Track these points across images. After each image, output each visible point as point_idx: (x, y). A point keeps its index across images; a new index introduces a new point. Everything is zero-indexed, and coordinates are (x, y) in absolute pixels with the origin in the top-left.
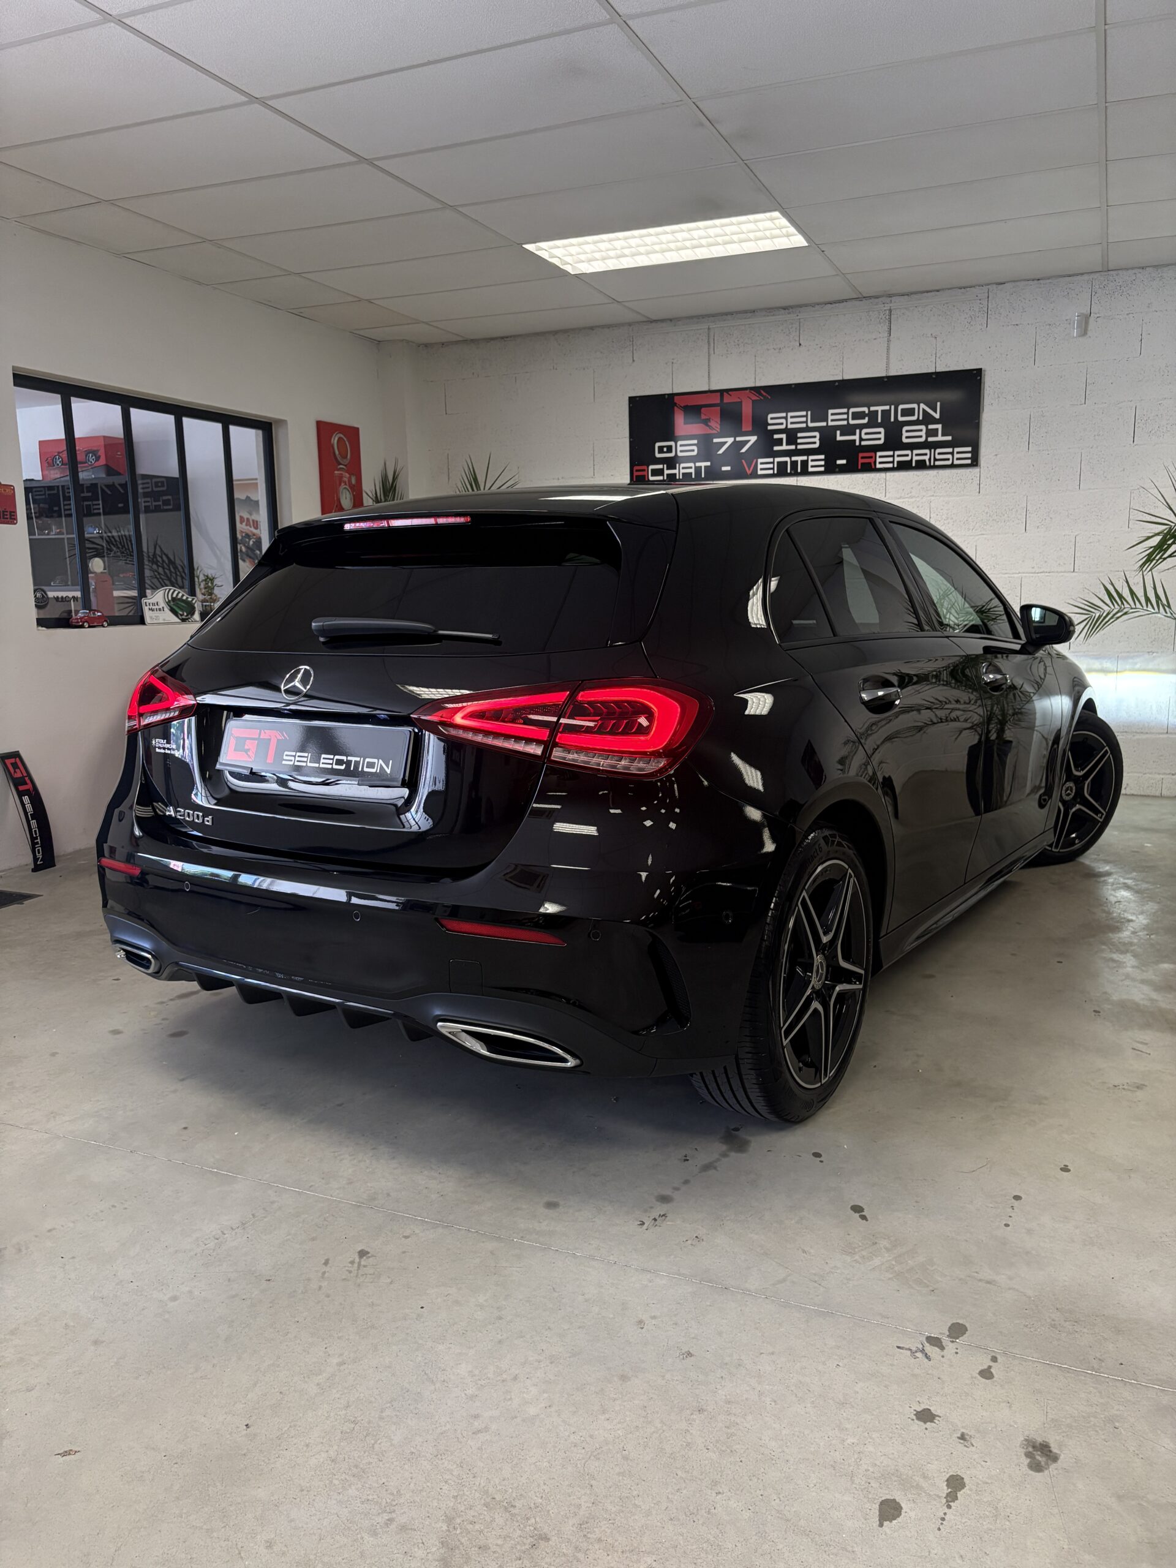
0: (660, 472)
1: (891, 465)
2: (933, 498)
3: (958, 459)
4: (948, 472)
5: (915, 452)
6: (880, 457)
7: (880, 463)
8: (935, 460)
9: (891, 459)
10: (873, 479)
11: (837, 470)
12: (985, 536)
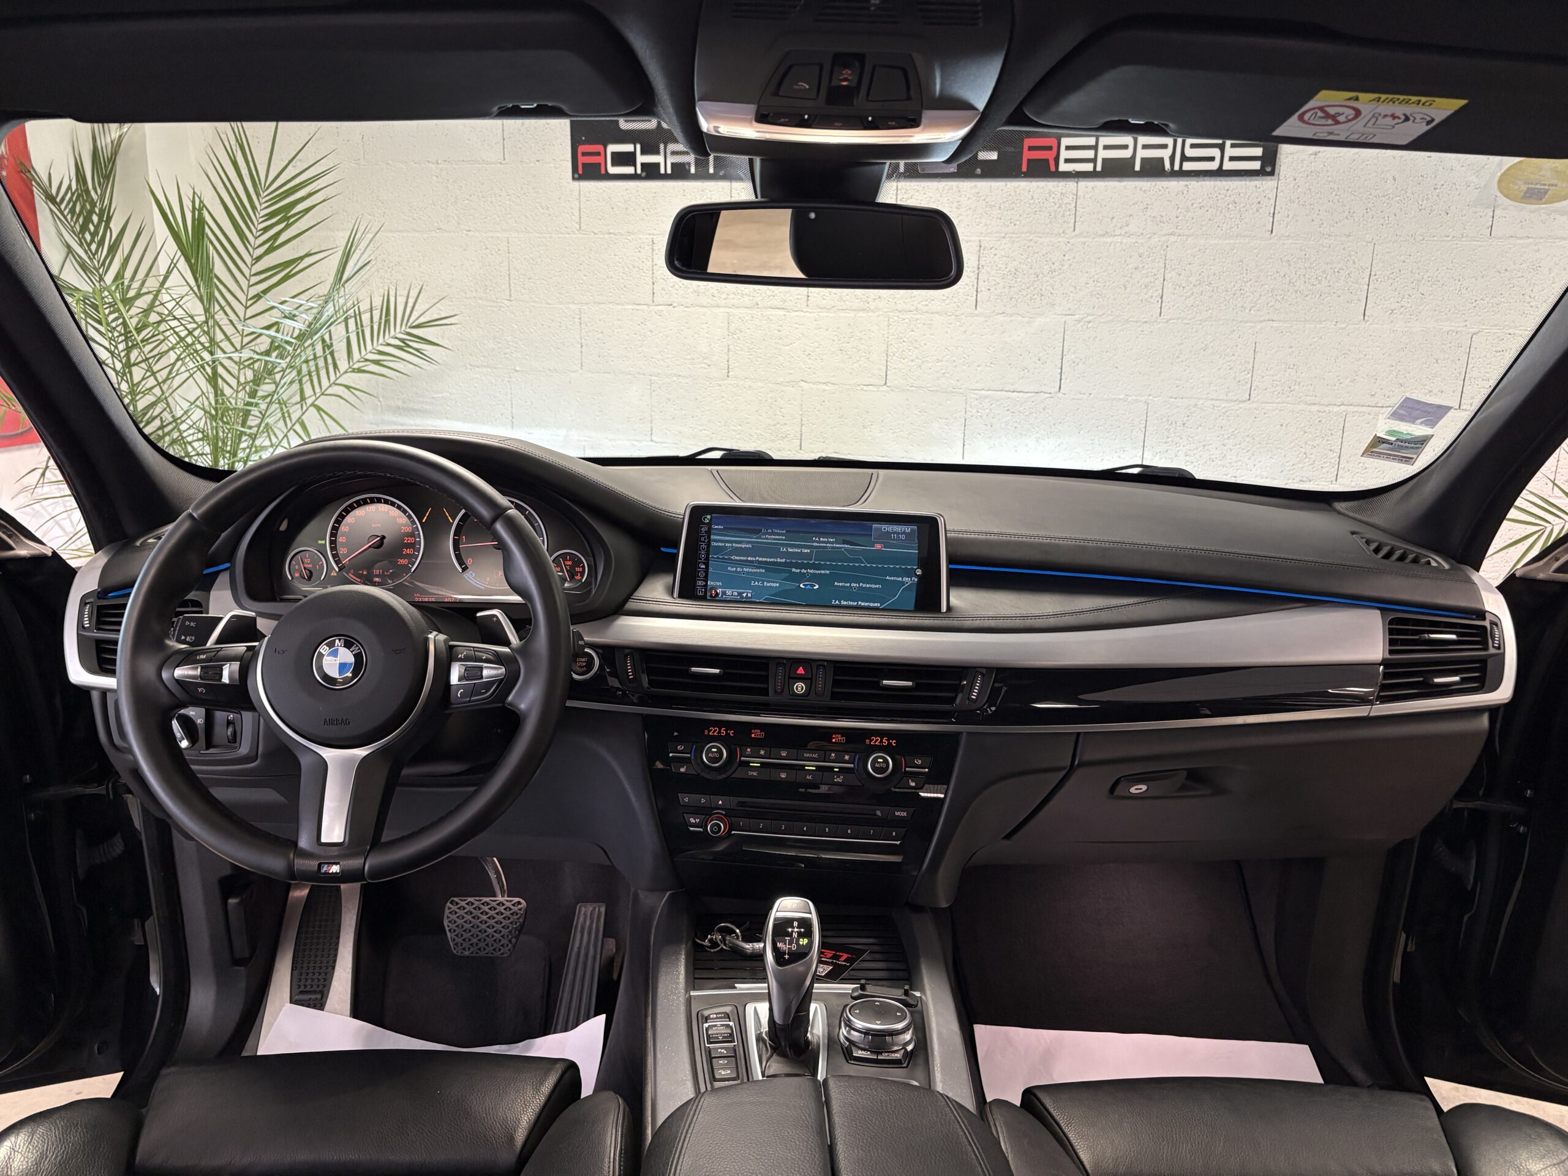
0: (626, 159)
1: (1089, 167)
2: (1172, 239)
3: (1232, 159)
4: (1209, 184)
5: (1143, 140)
6: (1068, 148)
7: (1067, 161)
8: (1184, 158)
9: (1090, 154)
10: (1050, 193)
11: (979, 171)
12: (1275, 324)
